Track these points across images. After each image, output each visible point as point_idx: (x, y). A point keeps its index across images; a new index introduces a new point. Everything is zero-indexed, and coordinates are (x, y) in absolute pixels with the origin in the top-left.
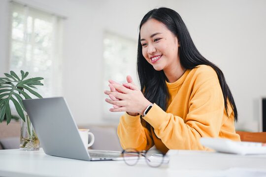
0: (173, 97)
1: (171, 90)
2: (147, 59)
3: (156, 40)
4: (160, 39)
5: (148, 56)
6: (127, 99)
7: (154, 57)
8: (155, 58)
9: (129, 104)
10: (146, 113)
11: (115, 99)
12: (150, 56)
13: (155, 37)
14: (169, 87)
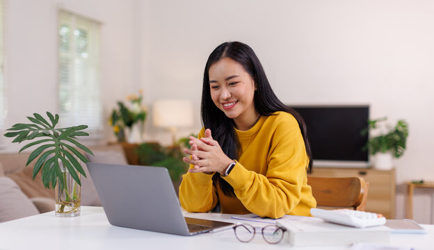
0: (244, 147)
1: (241, 139)
2: (217, 104)
3: (233, 84)
4: (236, 83)
5: (218, 101)
6: (209, 158)
7: (228, 103)
8: (230, 105)
9: (211, 163)
10: (229, 173)
11: (196, 158)
12: (222, 101)
13: (231, 81)
14: (239, 135)
